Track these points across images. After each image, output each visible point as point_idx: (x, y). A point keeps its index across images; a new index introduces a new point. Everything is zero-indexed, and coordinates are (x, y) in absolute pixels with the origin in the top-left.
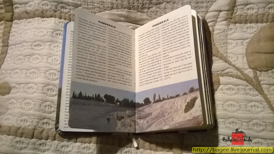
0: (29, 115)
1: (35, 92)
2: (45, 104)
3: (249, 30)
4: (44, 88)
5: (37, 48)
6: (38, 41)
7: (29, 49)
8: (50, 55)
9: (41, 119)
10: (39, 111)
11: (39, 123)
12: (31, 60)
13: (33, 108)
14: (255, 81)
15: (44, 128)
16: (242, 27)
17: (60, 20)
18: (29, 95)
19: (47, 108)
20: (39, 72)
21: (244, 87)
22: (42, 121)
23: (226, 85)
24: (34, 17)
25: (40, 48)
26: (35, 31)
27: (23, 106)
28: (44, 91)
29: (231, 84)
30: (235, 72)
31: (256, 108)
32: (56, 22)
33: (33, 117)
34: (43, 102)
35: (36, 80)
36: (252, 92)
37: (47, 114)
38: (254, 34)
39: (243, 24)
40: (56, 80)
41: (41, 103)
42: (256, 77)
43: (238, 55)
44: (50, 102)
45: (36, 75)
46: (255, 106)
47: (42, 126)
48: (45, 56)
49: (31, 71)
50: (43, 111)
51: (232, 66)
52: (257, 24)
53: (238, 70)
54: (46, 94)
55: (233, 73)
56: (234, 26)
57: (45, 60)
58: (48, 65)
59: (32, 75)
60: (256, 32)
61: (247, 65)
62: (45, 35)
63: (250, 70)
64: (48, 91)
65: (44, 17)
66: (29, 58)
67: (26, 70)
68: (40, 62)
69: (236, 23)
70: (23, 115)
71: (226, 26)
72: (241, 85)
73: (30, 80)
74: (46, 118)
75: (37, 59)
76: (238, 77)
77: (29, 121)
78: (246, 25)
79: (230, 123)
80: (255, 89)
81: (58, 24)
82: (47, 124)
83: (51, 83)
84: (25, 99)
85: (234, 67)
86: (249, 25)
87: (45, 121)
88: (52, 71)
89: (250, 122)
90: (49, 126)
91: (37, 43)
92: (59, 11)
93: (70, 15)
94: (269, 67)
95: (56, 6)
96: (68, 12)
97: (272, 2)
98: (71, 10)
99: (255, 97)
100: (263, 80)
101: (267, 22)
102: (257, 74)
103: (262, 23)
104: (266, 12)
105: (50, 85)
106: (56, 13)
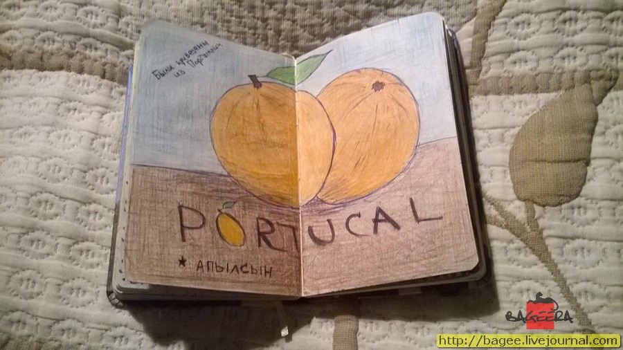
2: (20, 276)
3: (517, 107)
4: (22, 239)
8: (44, 156)
10: (3, 291)
12: (3, 167)
14: (529, 230)
15: (11, 335)
16: (502, 102)
17: (79, 76)
19: (24, 285)
21: (505, 244)
22: (9, 317)
25: (27, 140)
26: (21, 103)
28: (22, 245)
31: (531, 295)
32: (68, 81)
34: (14, 270)
36: (522, 256)
37: (22, 301)
38: (531, 117)
39: (503, 96)
40: (52, 219)
41: (10, 274)
42: (532, 220)
43: (492, 168)
44: (34, 270)
45: (7, 203)
46: (528, 290)
47: (7, 329)
48: (33, 159)
50: (15, 293)
52: (535, 95)
53: (493, 204)
54: (24, 251)
56: (482, 99)
57: (32, 168)
58: (36, 179)
60: (535, 112)
61: (512, 191)
63: (518, 203)
64: (31, 245)
65: (45, 70)
69: (486, 94)
72: (497, 239)
74: (18, 310)
76: (490, 220)
78: (511, 97)
80: (531, 248)
81: (72, 87)
82: (21, 324)
83: (38, 226)
86: (516, 97)
87: (16, 315)
88: (45, 196)
90: (24, 329)
92: (78, 55)
93: (104, 65)
94: (563, 195)
95: (73, 44)
96: (101, 57)
97: (570, 43)
98: (109, 52)
99: (530, 267)
100: (550, 228)
101: (559, 89)
102: (534, 212)
103: (547, 92)
104: (555, 67)
105: (38, 230)
106: (71, 61)
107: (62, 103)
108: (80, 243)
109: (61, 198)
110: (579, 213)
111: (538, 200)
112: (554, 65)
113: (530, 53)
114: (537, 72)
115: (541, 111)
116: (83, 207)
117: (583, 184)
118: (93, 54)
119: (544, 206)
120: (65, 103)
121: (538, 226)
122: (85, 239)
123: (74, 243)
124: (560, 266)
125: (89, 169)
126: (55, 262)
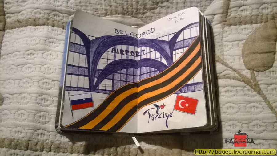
0: (23, 126)
1: (28, 102)
2: (39, 114)
3: (244, 31)
4: (38, 98)
5: (29, 57)
6: (30, 50)
7: (22, 58)
8: (42, 64)
9: (36, 129)
10: (33, 121)
11: (34, 134)
12: (24, 69)
13: (27, 118)
14: (252, 82)
15: (39, 140)
16: (237, 29)
17: (53, 28)
18: (22, 105)
19: (41, 118)
20: (32, 81)
21: (242, 88)
22: (37, 132)
23: (224, 87)
24: (27, 26)
25: (32, 57)
26: (27, 40)
27: (16, 116)
28: (38, 101)
29: (229, 86)
30: (233, 74)
31: (255, 109)
32: (48, 30)
33: (27, 128)
34: (37, 112)
35: (29, 90)
36: (250, 93)
37: (41, 125)
38: (250, 35)
39: (237, 26)
40: (49, 90)
41: (35, 114)
42: (254, 77)
43: (234, 57)
44: (45, 112)
45: (30, 85)
46: (254, 107)
47: (37, 137)
48: (38, 65)
49: (24, 81)
50: (38, 122)
51: (229, 68)
52: (251, 25)
53: (236, 72)
54: (39, 104)
55: (230, 75)
56: (228, 28)
57: (38, 69)
58: (41, 74)
59: (25, 85)
60: (251, 33)
61: (244, 66)
62: (37, 44)
63: (247, 71)
64: (42, 101)
65: (37, 26)
66: (22, 68)
67: (18, 80)
68: (33, 72)
69: (230, 25)
70: (17, 126)
71: (221, 29)
72: (239, 86)
73: (23, 90)
74: (41, 129)
75: (30, 68)
76: (235, 79)
77: (24, 132)
78: (241, 26)
79: (230, 125)
80: (254, 89)
81: (50, 32)
82: (42, 135)
83: (44, 93)
84: (19, 109)
85: (231, 69)
86: (243, 26)
87: (40, 131)
88: (45, 80)
89: (250, 124)
90: (44, 137)
91: (30, 52)
99: (254, 97)
102: (254, 74)
103: (256, 24)
105: (44, 95)
111: (255, 69)
119: (258, 71)
121: (256, 80)
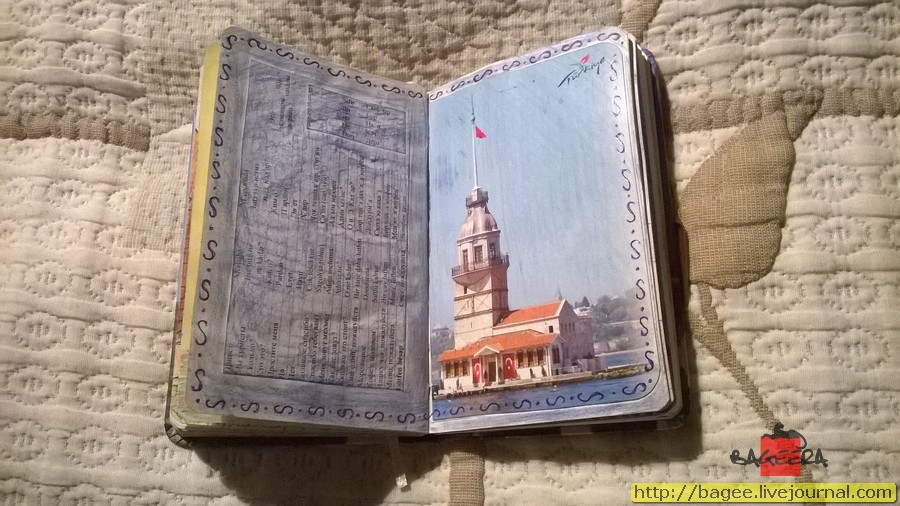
92: (69, 113)
93: (106, 123)
94: (749, 272)
95: (61, 98)
96: (101, 113)
97: (753, 56)
98: (111, 105)
100: (732, 318)
101: (741, 120)
104: (734, 89)
106: (60, 122)
107: (52, 183)
108: (90, 378)
109: (59, 317)
110: (773, 295)
112: (732, 87)
113: (699, 72)
114: (710, 98)
115: (716, 154)
116: (90, 327)
117: (777, 253)
118: (91, 109)
120: (57, 183)
122: (96, 372)
123: (82, 379)
124: (749, 370)
125: (94, 274)
126: (57, 406)
